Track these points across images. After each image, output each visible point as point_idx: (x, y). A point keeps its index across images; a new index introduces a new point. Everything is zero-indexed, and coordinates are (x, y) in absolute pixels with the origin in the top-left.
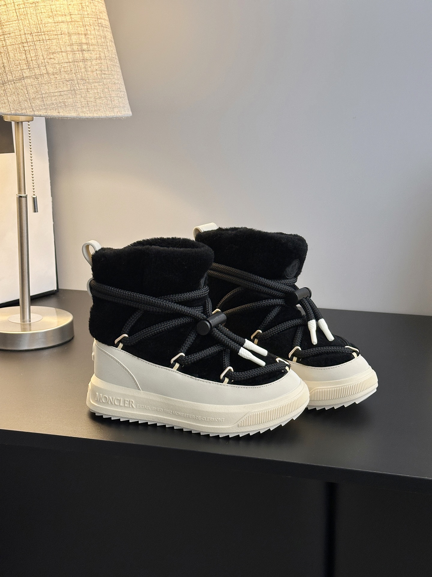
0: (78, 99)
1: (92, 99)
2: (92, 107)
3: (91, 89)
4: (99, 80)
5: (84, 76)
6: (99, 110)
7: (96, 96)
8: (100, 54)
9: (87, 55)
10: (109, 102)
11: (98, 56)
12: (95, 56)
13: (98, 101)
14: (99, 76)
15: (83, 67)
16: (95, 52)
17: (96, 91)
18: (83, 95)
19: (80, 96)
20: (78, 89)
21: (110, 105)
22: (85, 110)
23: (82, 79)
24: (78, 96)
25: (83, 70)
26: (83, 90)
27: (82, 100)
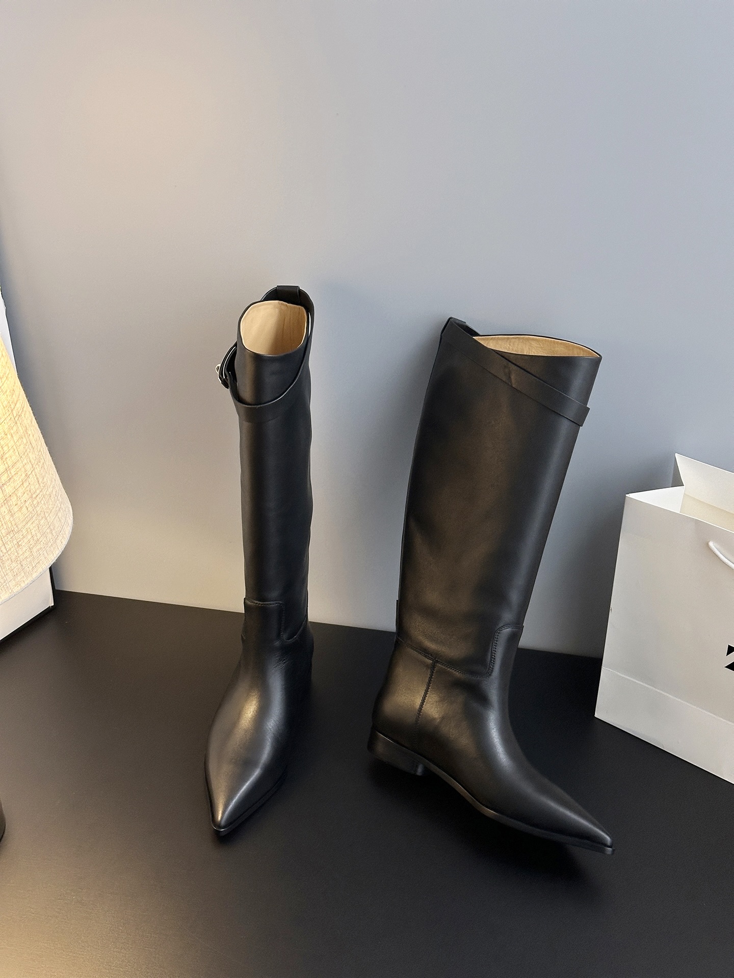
0: (7, 569)
1: (27, 554)
2: (29, 566)
3: (23, 539)
4: (30, 516)
5: (10, 526)
6: (39, 562)
7: (31, 545)
8: (26, 471)
9: (8, 489)
10: (50, 536)
11: (24, 475)
12: (20, 480)
13: (35, 550)
14: (29, 509)
15: (6, 513)
16: (19, 474)
17: (29, 537)
18: (13, 557)
19: (9, 562)
20: (5, 553)
21: (51, 540)
22: (19, 578)
23: (8, 533)
24: (7, 564)
25: (7, 517)
26: (12, 550)
27: (14, 564)
